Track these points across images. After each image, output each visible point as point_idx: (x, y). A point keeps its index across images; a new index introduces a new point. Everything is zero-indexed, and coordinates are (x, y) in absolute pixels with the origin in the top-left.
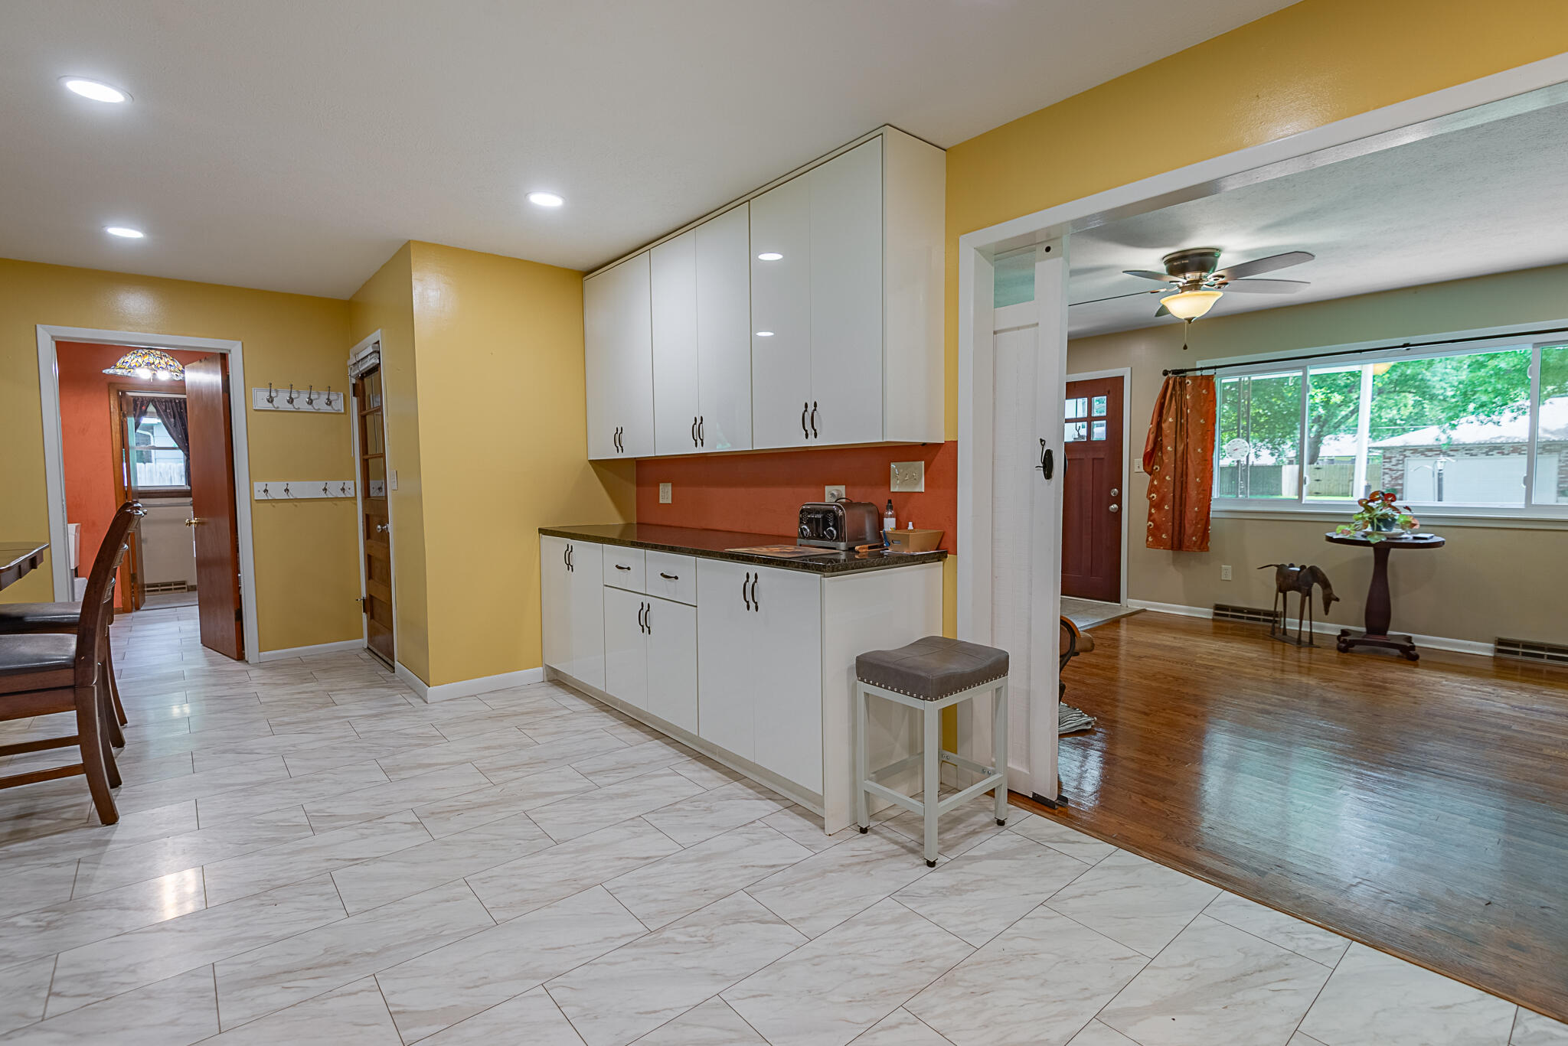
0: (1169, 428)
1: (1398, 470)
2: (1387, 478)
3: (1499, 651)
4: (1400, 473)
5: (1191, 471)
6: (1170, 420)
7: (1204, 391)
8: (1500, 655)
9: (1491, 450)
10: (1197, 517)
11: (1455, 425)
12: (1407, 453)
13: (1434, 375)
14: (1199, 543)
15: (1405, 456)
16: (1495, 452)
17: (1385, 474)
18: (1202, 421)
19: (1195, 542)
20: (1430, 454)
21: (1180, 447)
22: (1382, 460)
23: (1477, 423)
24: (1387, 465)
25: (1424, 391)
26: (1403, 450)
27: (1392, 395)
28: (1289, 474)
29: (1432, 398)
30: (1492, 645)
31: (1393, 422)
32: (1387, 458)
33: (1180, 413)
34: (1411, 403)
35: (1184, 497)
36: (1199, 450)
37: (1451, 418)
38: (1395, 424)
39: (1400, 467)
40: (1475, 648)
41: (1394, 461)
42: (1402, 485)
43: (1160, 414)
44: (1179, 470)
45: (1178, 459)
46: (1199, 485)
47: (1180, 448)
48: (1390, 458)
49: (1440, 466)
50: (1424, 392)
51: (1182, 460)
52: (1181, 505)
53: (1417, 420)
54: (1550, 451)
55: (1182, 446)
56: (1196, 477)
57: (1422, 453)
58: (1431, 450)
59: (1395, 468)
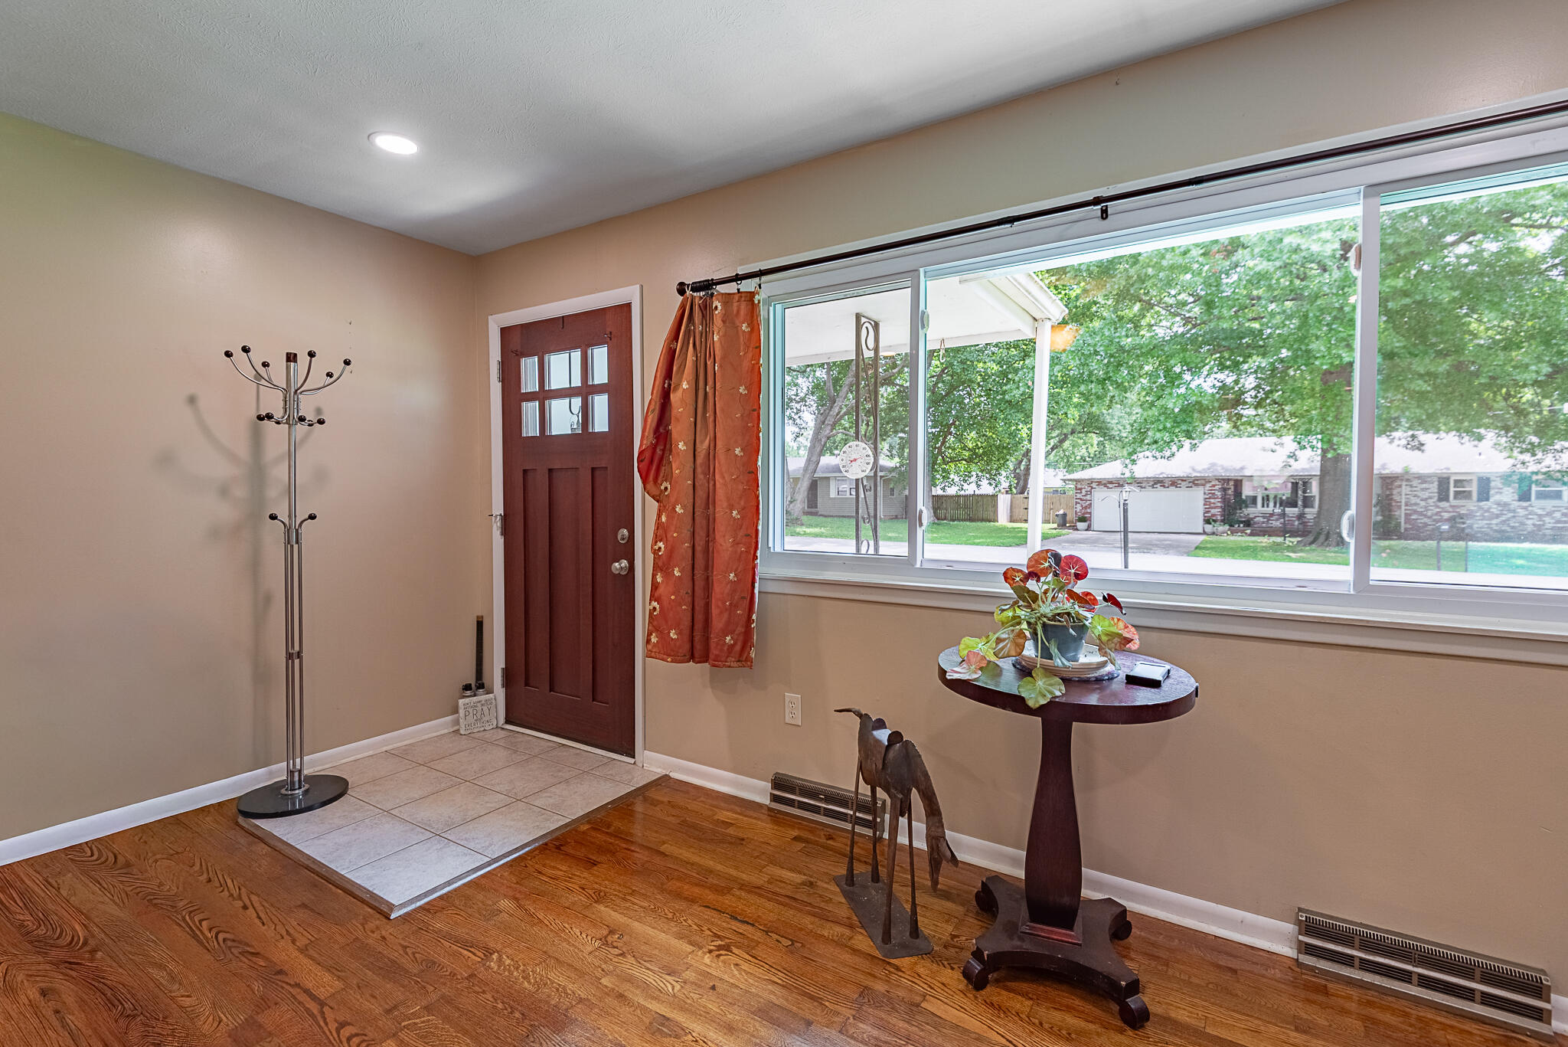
0: (682, 400)
1: (1086, 500)
2: (1079, 507)
3: (1309, 950)
4: (1088, 502)
5: (720, 493)
6: (685, 385)
7: (744, 327)
8: (1308, 960)
9: (1155, 484)
10: (734, 591)
11: (1134, 461)
12: (1094, 485)
13: (1113, 418)
14: (738, 648)
15: (1092, 488)
16: (1158, 485)
17: (1077, 503)
18: (742, 390)
19: (732, 646)
20: (1110, 486)
21: (702, 442)
22: (1075, 491)
23: (1151, 458)
24: (1079, 496)
25: (1103, 431)
26: (1091, 482)
27: (1081, 435)
28: (1004, 502)
29: (1112, 438)
30: (1290, 928)
31: (1083, 459)
32: (1079, 490)
33: (701, 376)
34: (1095, 443)
35: (711, 549)
36: (738, 451)
37: (1130, 454)
38: (1085, 461)
39: (1088, 497)
40: (1253, 930)
41: (1084, 493)
42: (1090, 513)
43: (668, 374)
44: (701, 494)
45: (699, 470)
46: (737, 525)
47: (703, 447)
48: (1081, 489)
49: (1125, 495)
50: (1105, 433)
51: (705, 468)
52: (707, 568)
53: (1099, 458)
54: (1197, 485)
55: (707, 442)
56: (731, 508)
57: (1105, 485)
58: (1111, 483)
59: (1084, 498)
